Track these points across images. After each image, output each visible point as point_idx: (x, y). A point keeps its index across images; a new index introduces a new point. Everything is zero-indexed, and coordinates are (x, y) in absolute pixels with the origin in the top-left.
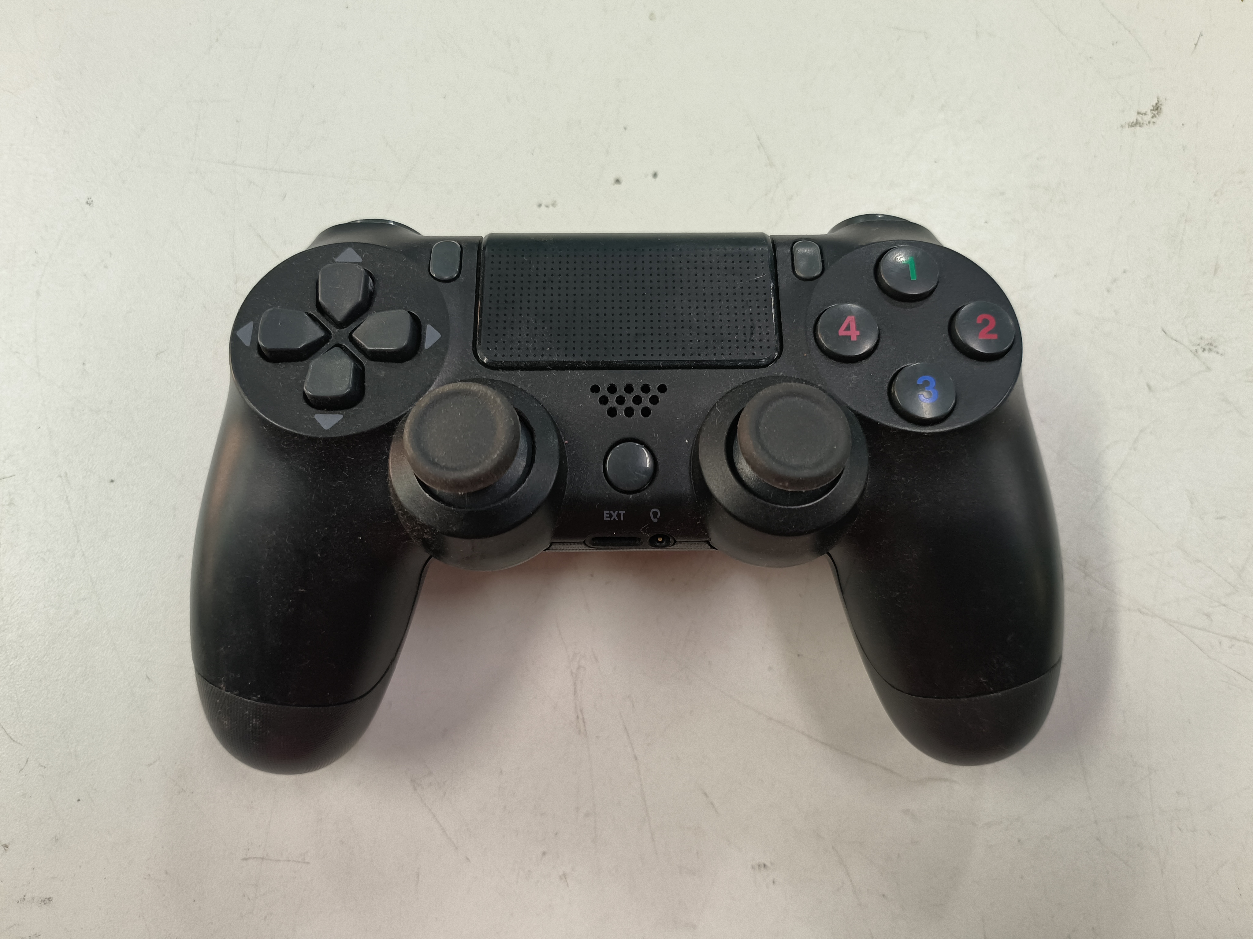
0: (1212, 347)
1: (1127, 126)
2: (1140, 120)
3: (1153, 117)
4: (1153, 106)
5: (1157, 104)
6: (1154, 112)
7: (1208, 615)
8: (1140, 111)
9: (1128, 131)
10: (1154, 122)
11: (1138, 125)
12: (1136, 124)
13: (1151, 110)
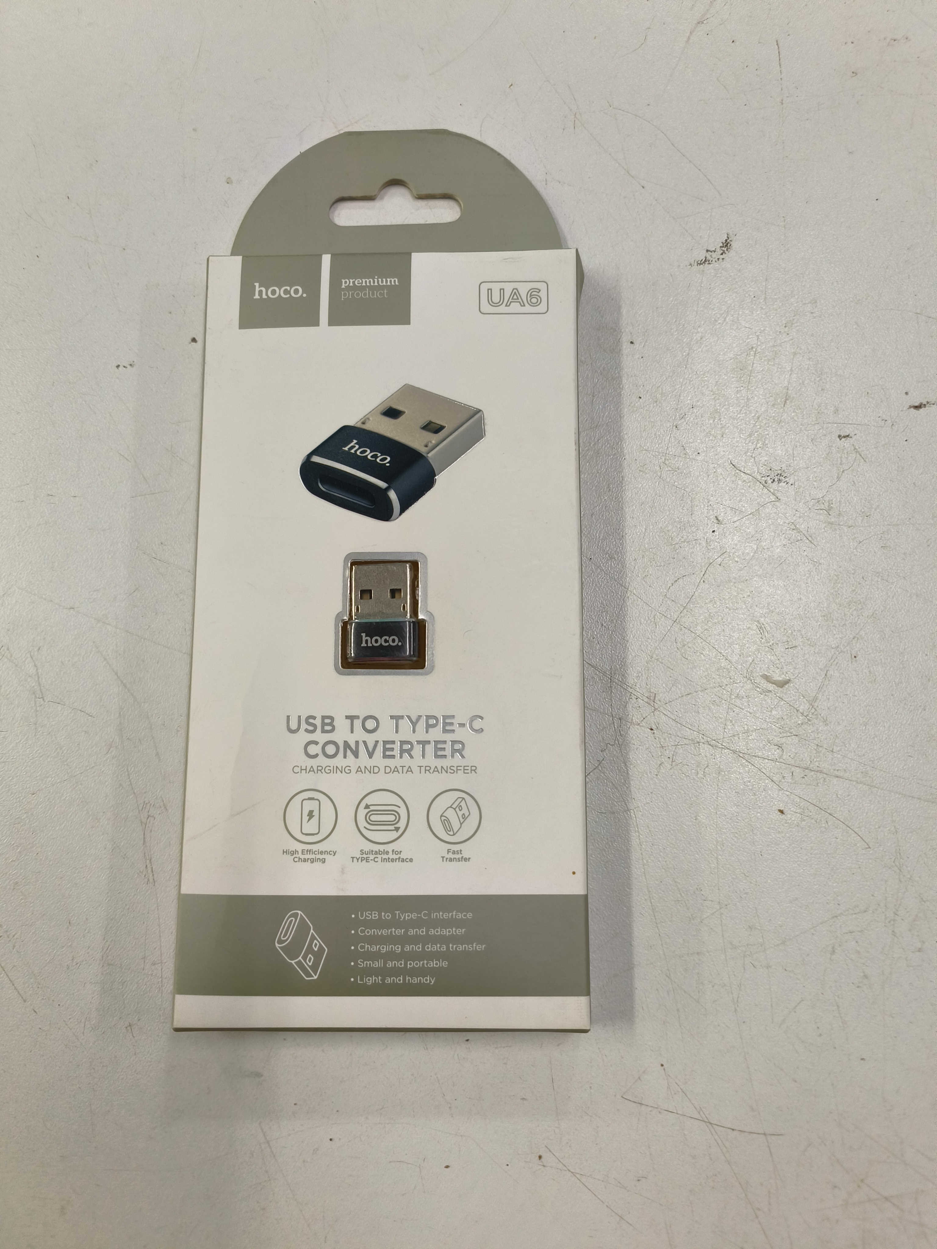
0: (781, 478)
1: (696, 264)
2: (709, 258)
3: (722, 254)
4: (722, 243)
5: (726, 240)
6: (723, 249)
7: (780, 746)
8: (709, 249)
9: (695, 268)
10: (723, 259)
11: (707, 262)
12: (706, 261)
13: (721, 247)
